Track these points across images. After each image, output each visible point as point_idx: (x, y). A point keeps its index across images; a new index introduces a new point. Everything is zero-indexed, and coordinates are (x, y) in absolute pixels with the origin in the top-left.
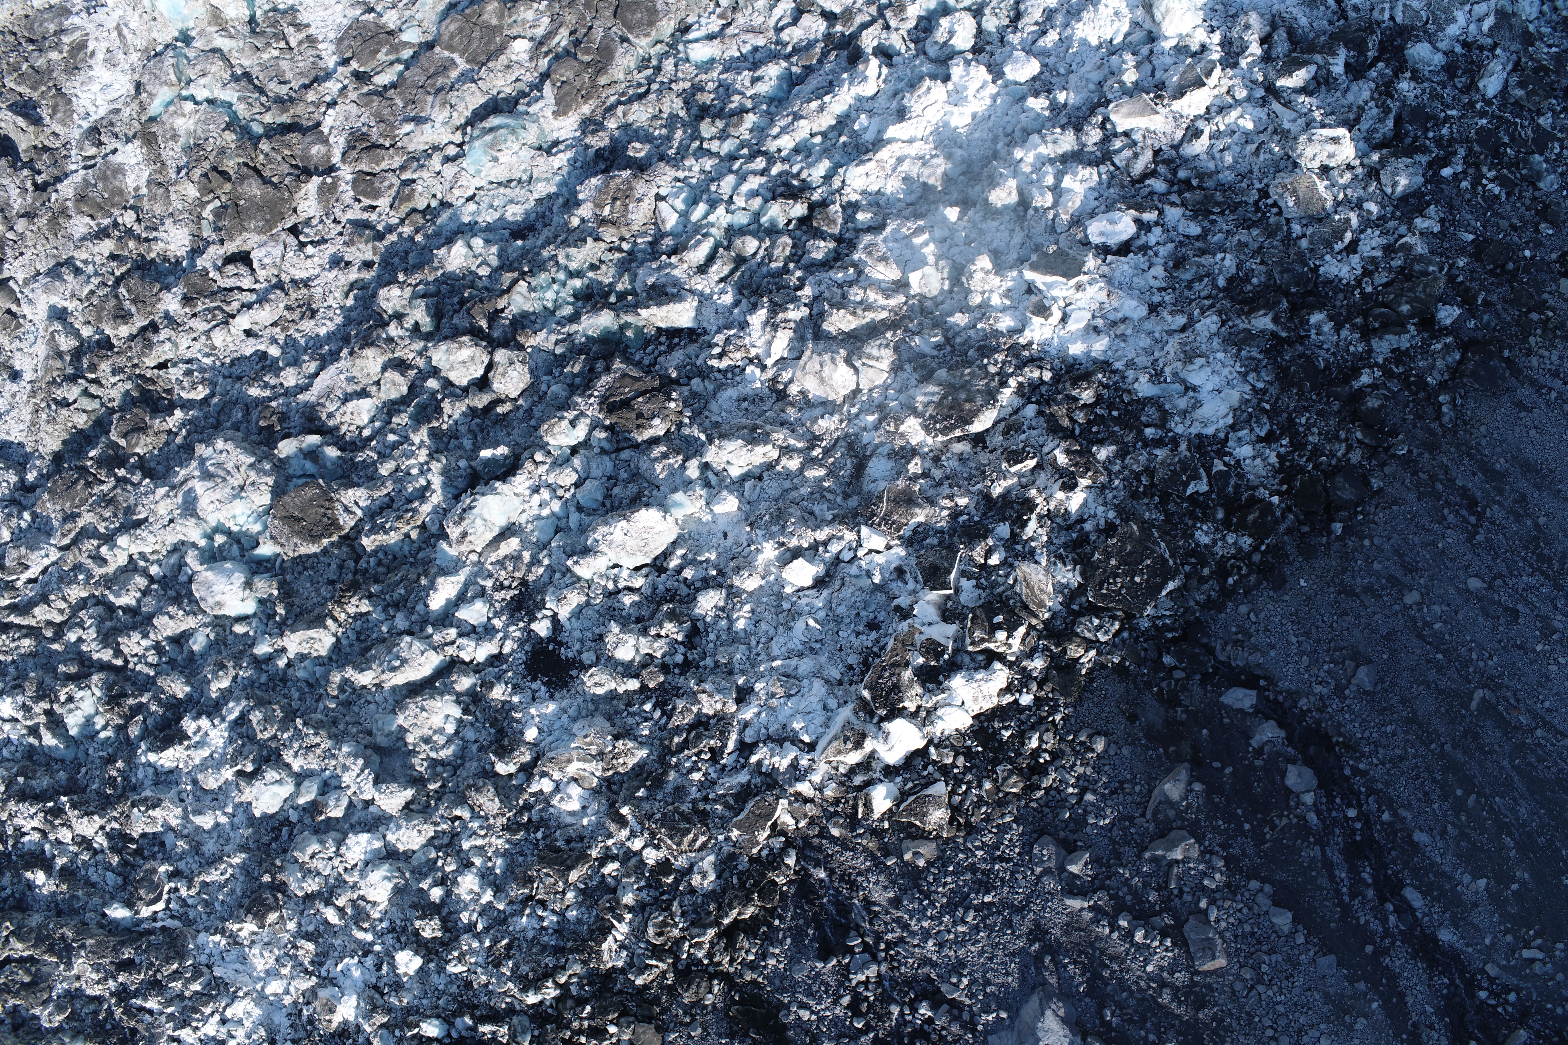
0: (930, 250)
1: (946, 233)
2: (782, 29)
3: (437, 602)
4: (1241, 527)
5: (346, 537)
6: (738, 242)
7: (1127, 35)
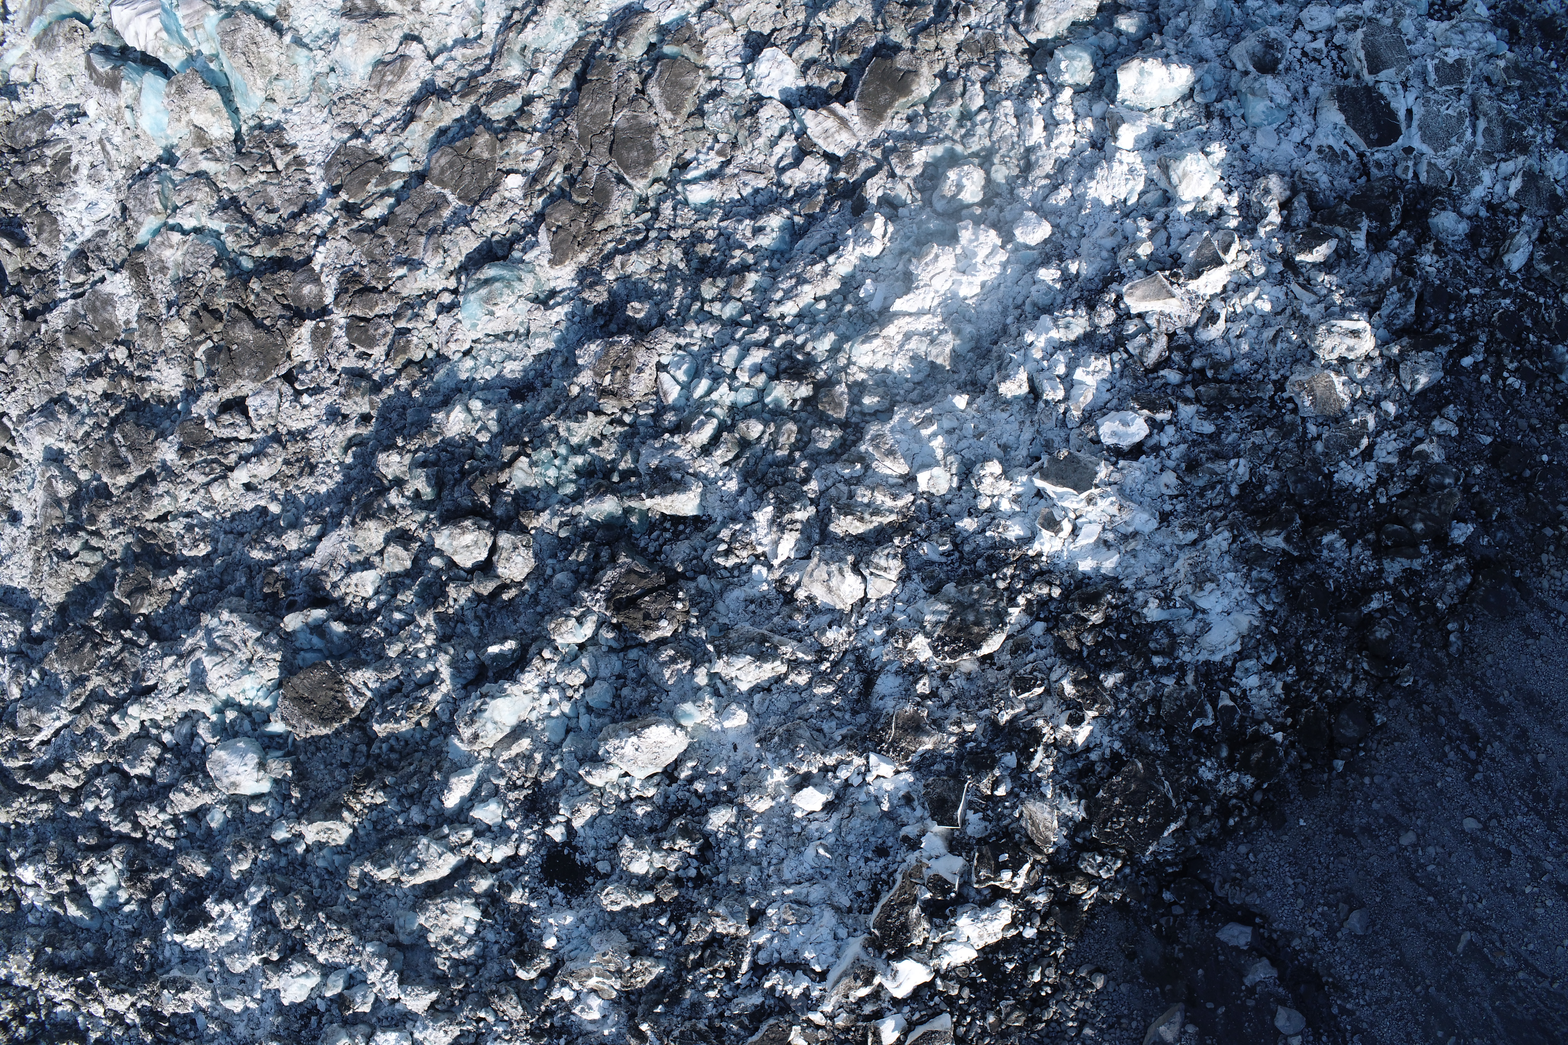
0: (938, 443)
1: (955, 424)
2: (784, 170)
3: (451, 800)
4: (1245, 767)
5: (358, 718)
6: (742, 426)
7: (1142, 194)
